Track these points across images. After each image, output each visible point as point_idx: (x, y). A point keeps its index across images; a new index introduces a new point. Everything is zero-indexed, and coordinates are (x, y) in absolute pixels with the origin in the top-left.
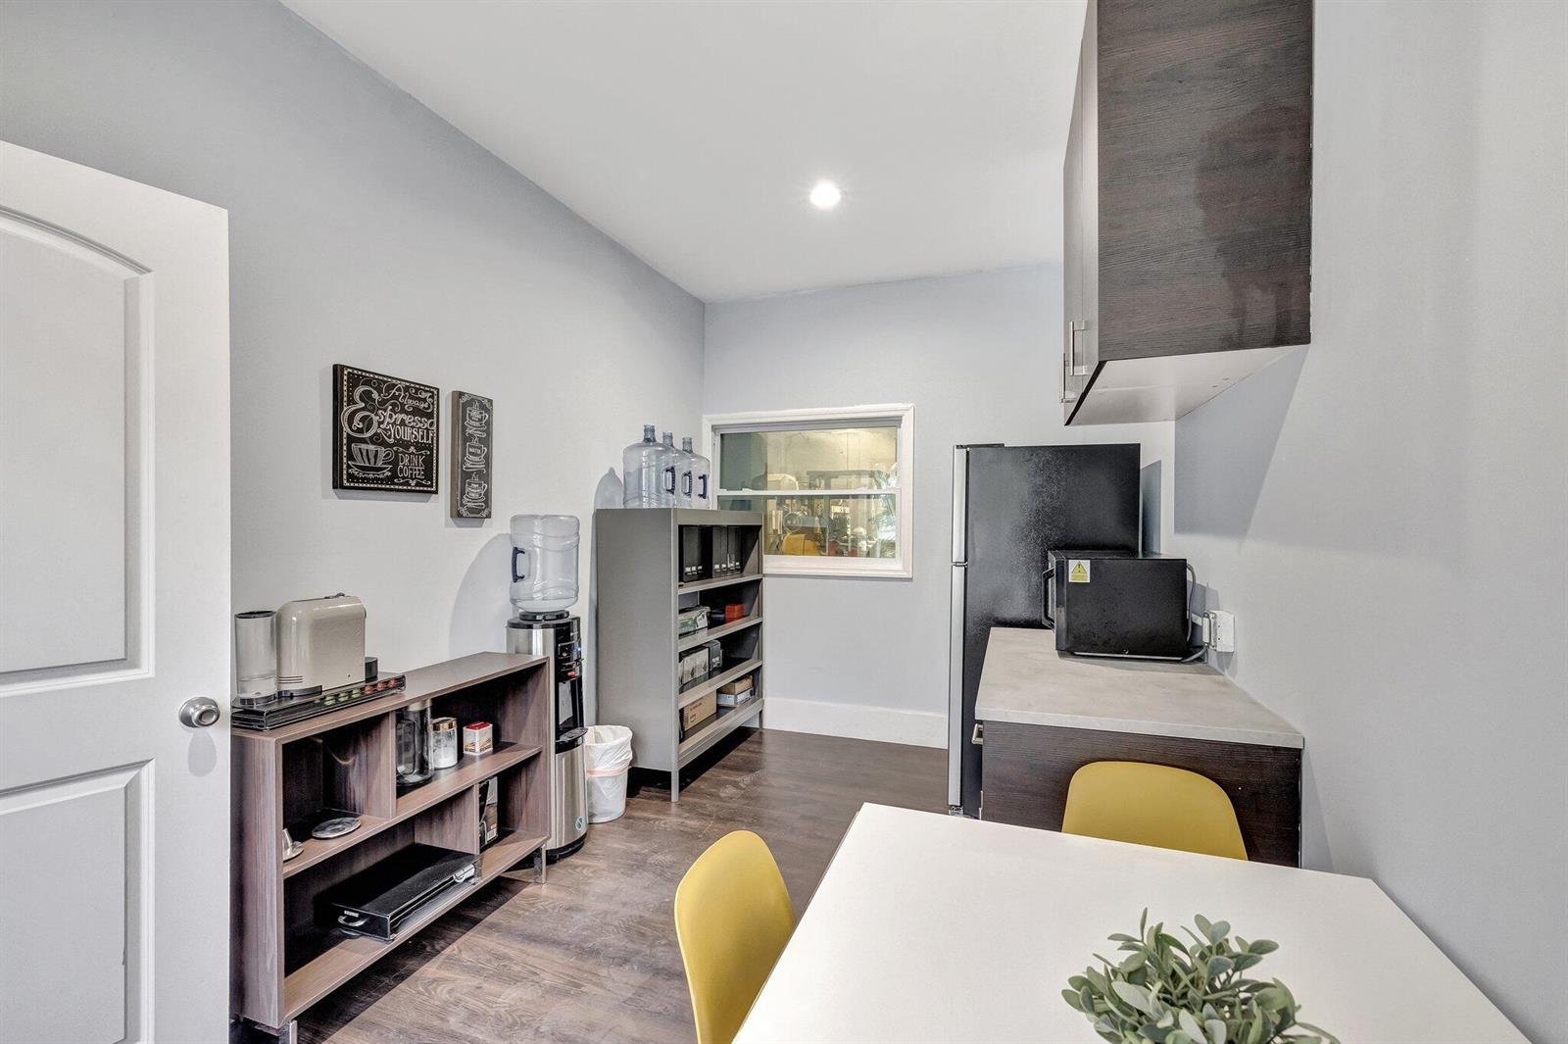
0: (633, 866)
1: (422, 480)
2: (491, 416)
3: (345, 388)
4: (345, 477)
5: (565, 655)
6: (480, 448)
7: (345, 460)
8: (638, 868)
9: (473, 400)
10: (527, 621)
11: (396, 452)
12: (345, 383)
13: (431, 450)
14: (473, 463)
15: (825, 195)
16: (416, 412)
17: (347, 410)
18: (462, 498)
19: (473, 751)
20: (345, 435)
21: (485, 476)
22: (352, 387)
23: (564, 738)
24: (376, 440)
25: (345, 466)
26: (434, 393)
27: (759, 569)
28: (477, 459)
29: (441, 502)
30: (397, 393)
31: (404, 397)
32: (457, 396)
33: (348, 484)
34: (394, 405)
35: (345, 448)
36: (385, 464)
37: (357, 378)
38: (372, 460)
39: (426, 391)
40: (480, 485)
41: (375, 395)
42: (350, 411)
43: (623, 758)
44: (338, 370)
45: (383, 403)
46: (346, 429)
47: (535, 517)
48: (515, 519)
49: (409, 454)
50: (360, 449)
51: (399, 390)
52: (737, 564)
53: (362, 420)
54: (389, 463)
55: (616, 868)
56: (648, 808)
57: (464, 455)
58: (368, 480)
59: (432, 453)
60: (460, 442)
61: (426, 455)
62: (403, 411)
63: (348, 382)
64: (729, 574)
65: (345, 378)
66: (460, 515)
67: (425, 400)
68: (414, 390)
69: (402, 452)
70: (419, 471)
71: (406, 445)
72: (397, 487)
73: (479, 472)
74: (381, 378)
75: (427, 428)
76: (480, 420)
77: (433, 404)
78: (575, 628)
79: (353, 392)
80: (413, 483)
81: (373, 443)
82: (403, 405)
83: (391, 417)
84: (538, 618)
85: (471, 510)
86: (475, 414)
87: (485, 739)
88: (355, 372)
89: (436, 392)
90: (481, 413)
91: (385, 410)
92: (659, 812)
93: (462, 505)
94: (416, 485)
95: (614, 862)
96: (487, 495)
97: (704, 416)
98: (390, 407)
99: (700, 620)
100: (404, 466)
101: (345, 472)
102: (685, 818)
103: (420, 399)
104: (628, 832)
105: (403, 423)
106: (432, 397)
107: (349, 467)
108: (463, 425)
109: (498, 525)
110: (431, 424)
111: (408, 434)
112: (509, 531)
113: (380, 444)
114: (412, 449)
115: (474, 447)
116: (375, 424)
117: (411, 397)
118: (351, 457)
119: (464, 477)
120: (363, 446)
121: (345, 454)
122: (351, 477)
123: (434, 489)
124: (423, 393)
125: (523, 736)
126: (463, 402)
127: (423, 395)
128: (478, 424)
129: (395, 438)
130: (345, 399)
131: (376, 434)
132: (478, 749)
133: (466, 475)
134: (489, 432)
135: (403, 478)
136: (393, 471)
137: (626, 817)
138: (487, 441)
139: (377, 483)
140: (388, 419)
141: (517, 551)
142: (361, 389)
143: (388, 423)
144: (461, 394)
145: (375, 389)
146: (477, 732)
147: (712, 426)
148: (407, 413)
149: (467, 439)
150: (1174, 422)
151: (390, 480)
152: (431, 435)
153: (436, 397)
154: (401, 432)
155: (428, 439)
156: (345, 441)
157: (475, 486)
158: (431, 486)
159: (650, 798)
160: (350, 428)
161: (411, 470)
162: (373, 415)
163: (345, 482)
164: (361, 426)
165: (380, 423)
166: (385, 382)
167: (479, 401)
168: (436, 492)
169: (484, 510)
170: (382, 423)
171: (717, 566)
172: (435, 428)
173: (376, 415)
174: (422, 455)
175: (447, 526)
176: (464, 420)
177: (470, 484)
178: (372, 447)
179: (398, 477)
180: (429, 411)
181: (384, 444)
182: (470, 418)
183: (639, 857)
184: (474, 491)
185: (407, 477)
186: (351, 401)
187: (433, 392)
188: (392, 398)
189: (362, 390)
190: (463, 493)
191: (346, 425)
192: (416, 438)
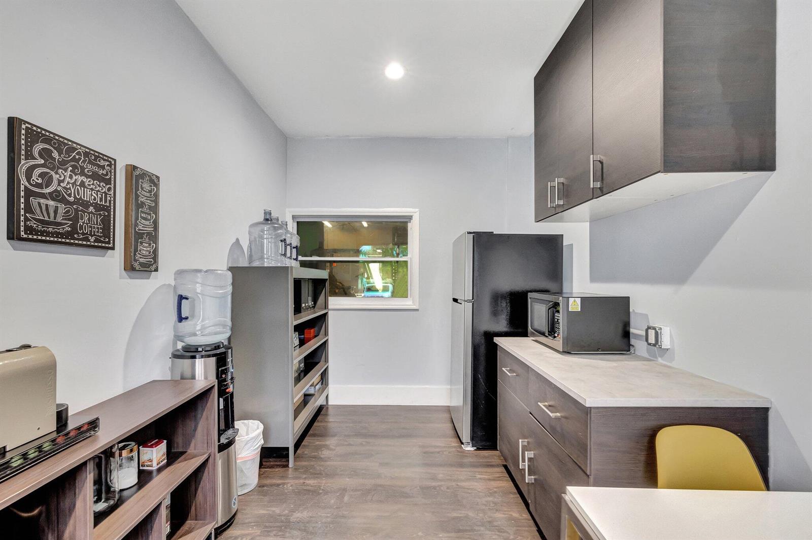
0: (281, 527)
1: (101, 237)
2: (158, 189)
3: (23, 142)
4: (22, 229)
5: (224, 376)
6: (150, 214)
7: (22, 212)
8: (286, 528)
9: (144, 175)
10: (191, 352)
11: (77, 210)
12: (23, 137)
13: (109, 212)
14: (144, 225)
15: (395, 71)
16: (94, 176)
17: (23, 166)
18: (135, 255)
19: (151, 466)
20: (22, 188)
21: (153, 237)
22: (30, 142)
23: (224, 440)
24: (56, 196)
25: (22, 218)
26: (112, 162)
27: (326, 307)
28: (147, 223)
29: (116, 257)
30: (77, 157)
31: (84, 161)
32: (129, 168)
33: (25, 236)
34: (74, 167)
35: (22, 200)
36: (66, 219)
37: (36, 134)
38: (52, 215)
39: (104, 160)
40: (150, 244)
41: (55, 154)
42: (27, 165)
43: (258, 445)
44: (13, 124)
45: (63, 163)
46: (24, 181)
47: (199, 271)
48: (180, 273)
49: (89, 213)
50: (39, 204)
51: (79, 153)
52: (313, 303)
53: (42, 175)
54: (69, 220)
55: (269, 532)
56: (275, 476)
57: (137, 219)
58: (48, 234)
59: (109, 215)
60: (134, 209)
61: (105, 216)
62: (82, 174)
63: (26, 135)
64: (309, 309)
65: (23, 132)
66: (133, 269)
67: (103, 167)
68: (93, 156)
69: (81, 211)
70: (97, 229)
71: (86, 205)
72: (76, 242)
73: (149, 234)
74: (62, 140)
75: (105, 192)
76: (150, 192)
77: (110, 171)
78: (230, 355)
79: (32, 147)
80: (92, 239)
81: (53, 199)
82: (83, 168)
83: (71, 177)
84: (200, 349)
85: (141, 264)
86: (146, 186)
87: (161, 453)
88: (35, 128)
89: (113, 162)
90: (151, 186)
91: (66, 170)
92: (282, 477)
93: (136, 260)
94: (95, 241)
95: (266, 527)
96: (155, 252)
97: (287, 209)
98: (70, 168)
99: (296, 340)
100: (84, 223)
101: (22, 224)
102: (305, 478)
103: (99, 166)
104: (266, 499)
105: (82, 184)
106: (110, 165)
107: (26, 219)
108: (137, 194)
109: (164, 276)
110: (109, 189)
111: (87, 195)
112: (173, 283)
113: (59, 201)
114: (91, 209)
115: (146, 213)
116: (55, 182)
117: (90, 162)
118: (28, 209)
119: (135, 238)
120: (42, 201)
121: (22, 206)
122: (29, 230)
123: (111, 245)
124: (102, 161)
125: (192, 445)
126: (135, 175)
127: (102, 163)
128: (148, 195)
129: (75, 197)
130: (23, 152)
131: (56, 191)
132: (155, 464)
133: (139, 235)
134: (156, 202)
135: (83, 234)
136: (74, 227)
137: (260, 486)
138: (155, 209)
139: (57, 237)
140: (68, 179)
141: (181, 298)
142: (38, 147)
143: (68, 183)
144: (135, 168)
145: (55, 148)
146: (154, 449)
147: (293, 216)
148: (87, 177)
149: (140, 205)
150: (588, 223)
151: (69, 235)
152: (108, 198)
153: (113, 166)
154: (81, 192)
155: (106, 202)
156: (22, 194)
157: (146, 245)
158: (109, 243)
159: (272, 467)
160: (28, 181)
161: (91, 227)
162: (53, 173)
163: (22, 233)
164: (40, 181)
165: (60, 182)
166: (65, 144)
167: (149, 176)
168: (113, 248)
169: (152, 265)
170: (63, 181)
171: (303, 305)
172: (112, 192)
173: (57, 173)
174: (100, 215)
175: (121, 277)
176: (137, 189)
177: (141, 243)
178: (51, 203)
179: (78, 233)
180: (108, 177)
181: (63, 201)
182: (142, 188)
183: (283, 518)
184: (144, 249)
185: (87, 234)
186: (29, 156)
187: (110, 162)
188: (72, 160)
189: (41, 147)
190: (136, 250)
191: (24, 178)
192: (95, 199)
